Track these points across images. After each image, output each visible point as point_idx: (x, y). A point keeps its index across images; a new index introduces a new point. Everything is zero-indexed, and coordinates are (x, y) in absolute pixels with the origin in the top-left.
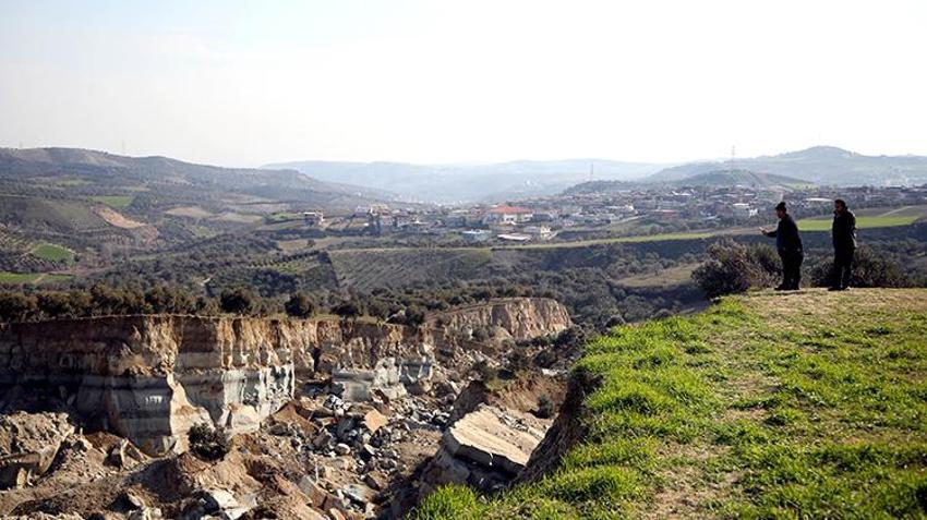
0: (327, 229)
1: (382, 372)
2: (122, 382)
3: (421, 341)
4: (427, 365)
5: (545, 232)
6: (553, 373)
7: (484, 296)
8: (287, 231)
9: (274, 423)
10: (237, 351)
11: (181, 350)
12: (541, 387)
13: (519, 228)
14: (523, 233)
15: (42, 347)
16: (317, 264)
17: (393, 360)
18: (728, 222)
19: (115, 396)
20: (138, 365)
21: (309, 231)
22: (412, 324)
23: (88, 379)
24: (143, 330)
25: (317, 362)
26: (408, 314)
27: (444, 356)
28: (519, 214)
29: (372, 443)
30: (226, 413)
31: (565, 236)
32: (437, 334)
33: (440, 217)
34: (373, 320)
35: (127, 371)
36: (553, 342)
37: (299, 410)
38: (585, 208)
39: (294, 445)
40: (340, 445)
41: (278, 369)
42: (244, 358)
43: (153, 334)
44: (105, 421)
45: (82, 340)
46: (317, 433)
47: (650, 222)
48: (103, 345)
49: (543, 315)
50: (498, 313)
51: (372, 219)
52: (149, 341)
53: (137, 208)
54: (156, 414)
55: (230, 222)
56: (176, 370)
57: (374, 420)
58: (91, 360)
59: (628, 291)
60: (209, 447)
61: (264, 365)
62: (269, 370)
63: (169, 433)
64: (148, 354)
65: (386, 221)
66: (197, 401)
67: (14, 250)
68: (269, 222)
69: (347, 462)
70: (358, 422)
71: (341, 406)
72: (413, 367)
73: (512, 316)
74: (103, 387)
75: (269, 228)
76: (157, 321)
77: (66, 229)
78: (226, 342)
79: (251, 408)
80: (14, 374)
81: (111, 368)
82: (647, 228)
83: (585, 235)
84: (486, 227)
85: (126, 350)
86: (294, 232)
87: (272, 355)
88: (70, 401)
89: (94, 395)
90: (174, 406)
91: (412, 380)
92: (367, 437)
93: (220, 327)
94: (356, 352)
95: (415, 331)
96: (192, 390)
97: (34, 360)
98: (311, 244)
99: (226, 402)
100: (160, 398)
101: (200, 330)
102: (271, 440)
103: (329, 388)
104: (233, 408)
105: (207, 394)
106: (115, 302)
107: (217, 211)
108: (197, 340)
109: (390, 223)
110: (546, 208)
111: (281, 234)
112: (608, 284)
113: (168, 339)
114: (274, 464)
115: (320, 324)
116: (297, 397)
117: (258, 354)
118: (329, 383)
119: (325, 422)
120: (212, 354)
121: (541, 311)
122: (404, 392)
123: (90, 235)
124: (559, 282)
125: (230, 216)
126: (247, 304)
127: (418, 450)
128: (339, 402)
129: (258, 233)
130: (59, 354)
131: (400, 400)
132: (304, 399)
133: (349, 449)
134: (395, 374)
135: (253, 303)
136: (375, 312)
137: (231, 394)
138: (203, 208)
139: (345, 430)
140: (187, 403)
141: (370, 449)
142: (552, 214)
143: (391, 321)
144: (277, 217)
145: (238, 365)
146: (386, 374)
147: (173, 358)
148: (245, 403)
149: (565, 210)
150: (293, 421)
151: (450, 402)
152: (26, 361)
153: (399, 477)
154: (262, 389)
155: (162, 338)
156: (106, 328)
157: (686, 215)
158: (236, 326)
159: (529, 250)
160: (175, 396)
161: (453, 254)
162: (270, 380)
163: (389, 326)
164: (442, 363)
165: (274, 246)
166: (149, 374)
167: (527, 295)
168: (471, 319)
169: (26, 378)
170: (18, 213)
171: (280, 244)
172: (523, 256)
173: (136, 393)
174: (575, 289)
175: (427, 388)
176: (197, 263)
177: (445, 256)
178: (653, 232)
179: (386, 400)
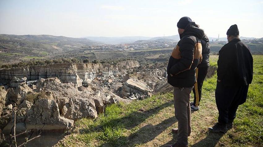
0: (93, 49)
1: (110, 73)
2: (68, 74)
3: (116, 68)
4: (117, 72)
5: (132, 49)
6: (139, 73)
7: (125, 60)
8: (86, 49)
9: (93, 81)
10: (87, 69)
11: (78, 69)
12: (137, 75)
13: (127, 48)
14: (128, 49)
15: (54, 69)
16: (92, 55)
17: (112, 71)
18: (164, 47)
19: (67, 77)
20: (71, 71)
21: (90, 49)
22: (115, 65)
23: (63, 74)
24: (72, 66)
25: (99, 71)
26: (114, 63)
27: (120, 70)
28: (127, 46)
29: (110, 85)
30: (85, 80)
31: (136, 50)
32: (118, 67)
33: (113, 46)
34: (108, 64)
35: (69, 73)
36: (138, 68)
37: (97, 79)
38: (139, 45)
39: (97, 85)
40: (105, 85)
41: (93, 73)
42: (88, 71)
43: (73, 66)
44: (66, 81)
45: (61, 67)
46: (100, 83)
47: (150, 47)
48: (65, 68)
49: (135, 63)
50: (127, 63)
51: (101, 47)
52: (73, 68)
53: (58, 45)
54: (74, 80)
55: (75, 48)
56: (77, 72)
57: (110, 81)
58: (63, 71)
59: (148, 59)
60: (85, 85)
61: (91, 72)
62: (92, 73)
63: (77, 83)
64: (73, 70)
65: (103, 47)
66: (81, 78)
67: (38, 53)
68: (82, 47)
69: (106, 88)
70: (107, 81)
71: (104, 79)
72: (115, 72)
73: (130, 63)
74: (65, 76)
75: (82, 48)
76: (74, 64)
77: (47, 49)
78: (85, 68)
79: (89, 79)
80: (50, 73)
81: (67, 72)
82: (150, 48)
83: (139, 50)
84: (121, 48)
85: (69, 69)
86: (87, 49)
87: (92, 70)
88: (60, 78)
89: (64, 77)
90: (77, 79)
91: (115, 74)
92: (109, 84)
93: (84, 65)
94: (106, 70)
95: (115, 66)
96: (80, 76)
97: (53, 71)
98: (90, 51)
99: (85, 78)
100: (75, 77)
101: (81, 66)
102: (93, 84)
103: (102, 76)
104: (87, 79)
105: (82, 77)
106: (67, 61)
107: (73, 46)
108: (80, 67)
109: (104, 48)
110: (132, 45)
111: (85, 50)
112: (145, 58)
113: (76, 67)
114: (96, 88)
115: (99, 65)
116: (96, 77)
117: (90, 70)
118: (101, 75)
119: (102, 81)
120: (83, 70)
121: (134, 63)
122: (113, 76)
123: (51, 50)
124: (136, 58)
125: (75, 47)
126: (88, 61)
127: (118, 86)
128: (104, 78)
129: (81, 50)
130: (58, 70)
131: (113, 78)
132: (98, 78)
133: (106, 86)
134: (112, 73)
135: (89, 61)
136: (108, 63)
137: (86, 77)
138: (70, 45)
139: (105, 83)
140: (79, 78)
141: (110, 86)
142: (133, 46)
143: (111, 64)
144: (84, 47)
145: (87, 72)
146: (111, 73)
147: (77, 71)
148: (88, 78)
149: (136, 45)
150: (96, 81)
151: (121, 78)
152: (52, 71)
153: (115, 90)
154: (91, 76)
155: (75, 67)
156: (65, 66)
157: (157, 46)
158: (87, 65)
159: (130, 52)
160: (77, 77)
161: (116, 53)
162: (92, 74)
163: (111, 65)
164: (119, 72)
165: (84, 52)
166: (73, 73)
167: (132, 60)
168: (123, 64)
169: (52, 74)
170: (38, 46)
171: (85, 51)
172: (129, 53)
173: (71, 77)
174: (139, 59)
175: (117, 76)
176: (71, 55)
177: (115, 53)
178: (151, 49)
179: (111, 77)
